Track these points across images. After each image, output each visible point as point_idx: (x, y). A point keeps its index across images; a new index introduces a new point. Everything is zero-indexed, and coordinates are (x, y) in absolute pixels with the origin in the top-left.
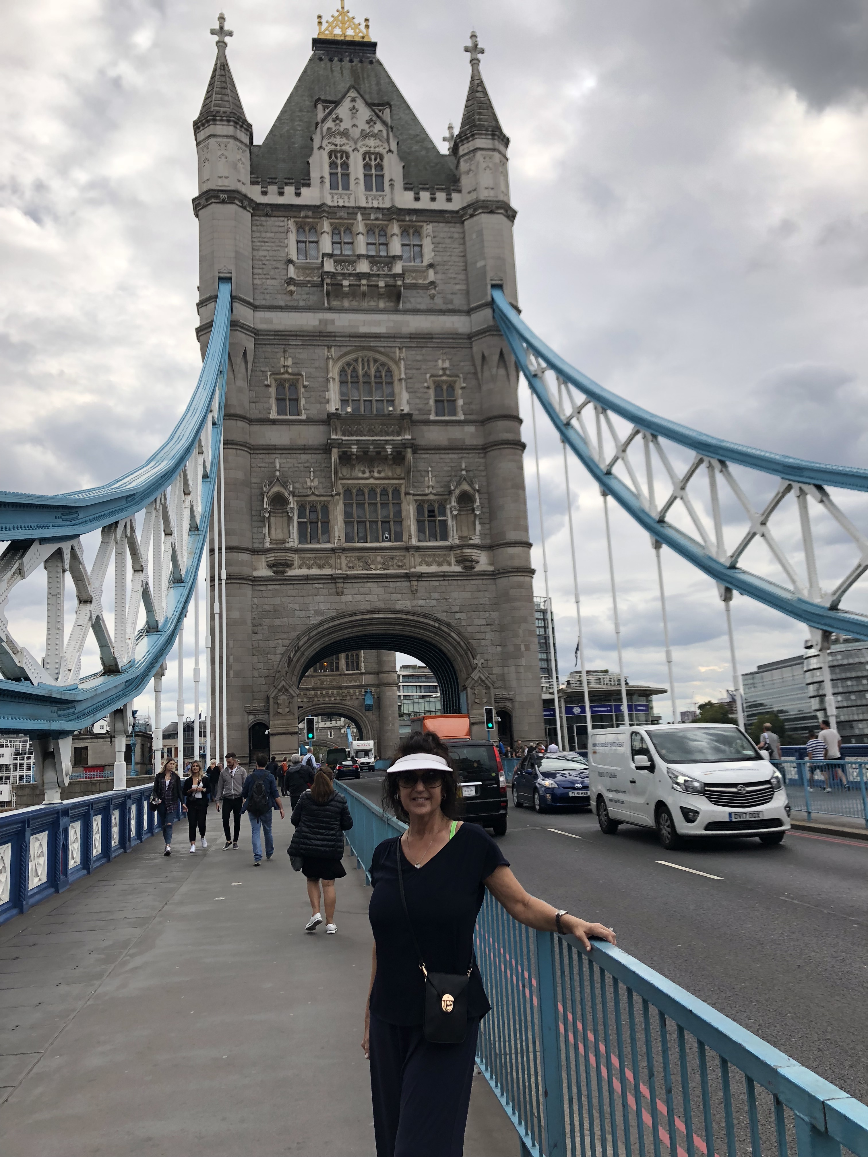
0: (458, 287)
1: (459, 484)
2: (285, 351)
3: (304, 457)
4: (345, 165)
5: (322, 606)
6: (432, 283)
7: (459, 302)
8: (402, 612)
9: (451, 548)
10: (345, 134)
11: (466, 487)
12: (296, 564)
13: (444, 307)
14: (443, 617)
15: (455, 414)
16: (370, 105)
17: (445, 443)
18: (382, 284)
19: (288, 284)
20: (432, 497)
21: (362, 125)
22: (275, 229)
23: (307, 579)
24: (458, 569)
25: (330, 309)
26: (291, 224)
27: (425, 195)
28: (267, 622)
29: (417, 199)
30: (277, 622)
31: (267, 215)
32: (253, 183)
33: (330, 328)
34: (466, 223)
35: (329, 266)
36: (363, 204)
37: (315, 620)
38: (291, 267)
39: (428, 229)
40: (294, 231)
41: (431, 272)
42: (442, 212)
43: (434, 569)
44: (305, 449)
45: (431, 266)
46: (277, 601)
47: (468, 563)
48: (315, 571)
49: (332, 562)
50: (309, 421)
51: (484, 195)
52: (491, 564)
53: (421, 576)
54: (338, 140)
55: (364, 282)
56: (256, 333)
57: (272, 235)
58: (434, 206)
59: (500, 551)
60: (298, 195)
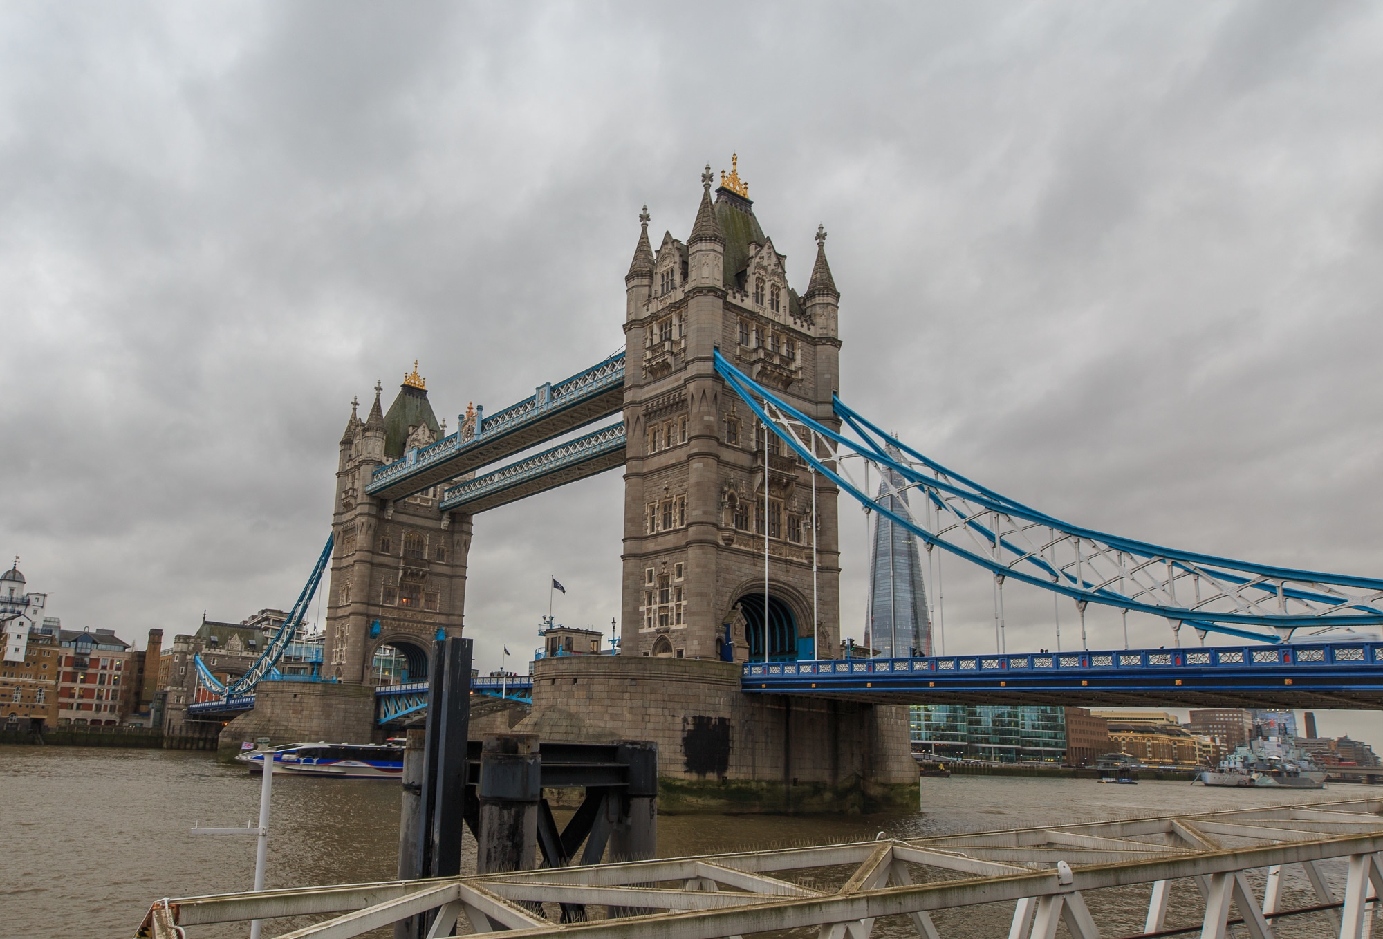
0: (811, 385)
2: (733, 401)
3: (740, 473)
4: (763, 289)
5: (747, 571)
6: (802, 380)
7: (811, 395)
8: (784, 583)
9: (804, 548)
10: (765, 268)
12: (735, 540)
13: (804, 396)
14: (800, 590)
17: (803, 482)
18: (785, 374)
19: (737, 359)
20: (795, 514)
22: (731, 320)
23: (742, 552)
24: (806, 562)
26: (738, 319)
27: (798, 321)
28: (723, 575)
29: (795, 323)
30: (728, 576)
31: (728, 309)
34: (818, 347)
36: (770, 317)
37: (744, 579)
39: (799, 344)
40: (739, 324)
41: (800, 372)
42: (806, 335)
43: (796, 559)
44: (741, 468)
45: (801, 368)
46: (727, 562)
48: (742, 547)
49: (751, 543)
50: (742, 450)
51: (831, 334)
52: (820, 563)
53: (792, 563)
54: (762, 272)
55: (778, 371)
57: (729, 323)
58: (802, 330)
59: (825, 555)
60: (742, 301)
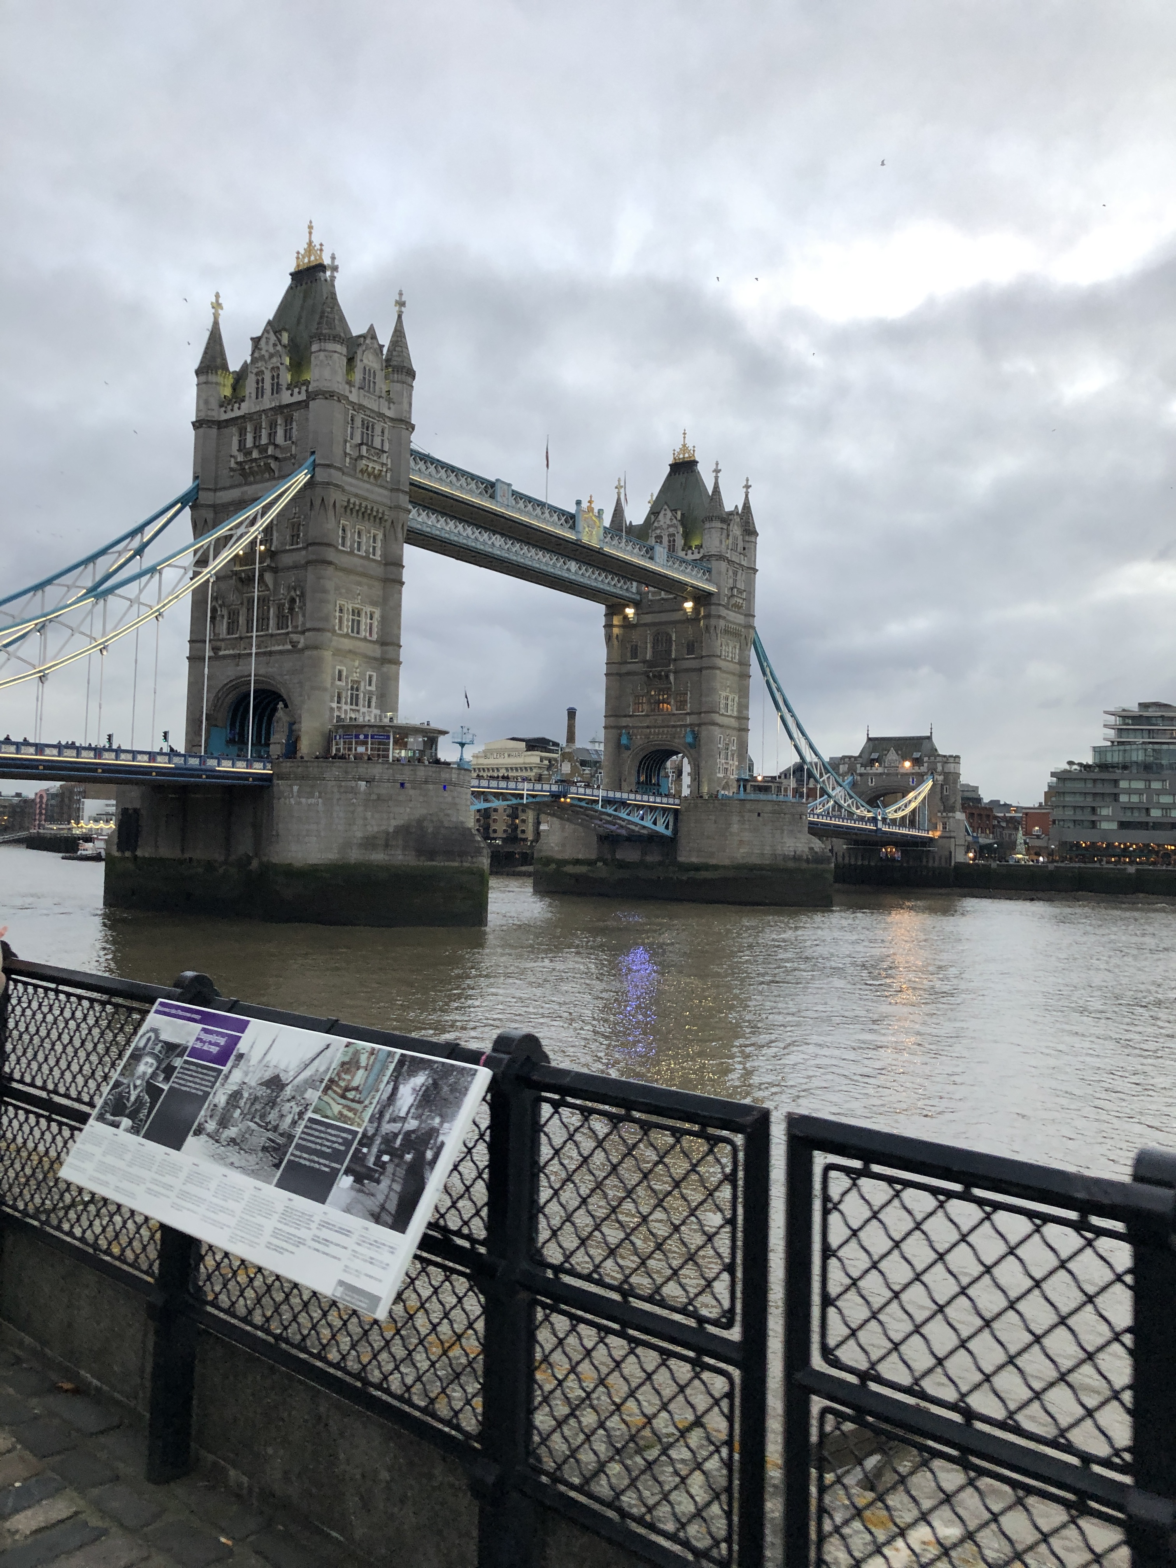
1: (289, 592)
3: (231, 582)
4: (263, 381)
5: (230, 674)
8: (261, 676)
9: (288, 634)
10: (263, 358)
11: (293, 593)
12: (224, 648)
14: (278, 678)
15: (298, 543)
16: (275, 333)
17: (291, 564)
18: (262, 463)
20: (283, 601)
21: (272, 350)
22: (227, 436)
23: (225, 657)
24: (290, 647)
25: (246, 484)
26: (234, 430)
27: (296, 390)
29: (292, 395)
31: (225, 427)
32: (221, 406)
33: (246, 497)
34: (310, 406)
35: (240, 458)
36: (268, 406)
38: (233, 460)
39: (295, 416)
40: (237, 434)
41: (294, 446)
42: (299, 402)
43: (280, 648)
47: (294, 644)
48: (231, 652)
53: (273, 653)
54: (260, 364)
56: (214, 507)
57: (226, 440)
58: (300, 398)
60: (239, 408)
